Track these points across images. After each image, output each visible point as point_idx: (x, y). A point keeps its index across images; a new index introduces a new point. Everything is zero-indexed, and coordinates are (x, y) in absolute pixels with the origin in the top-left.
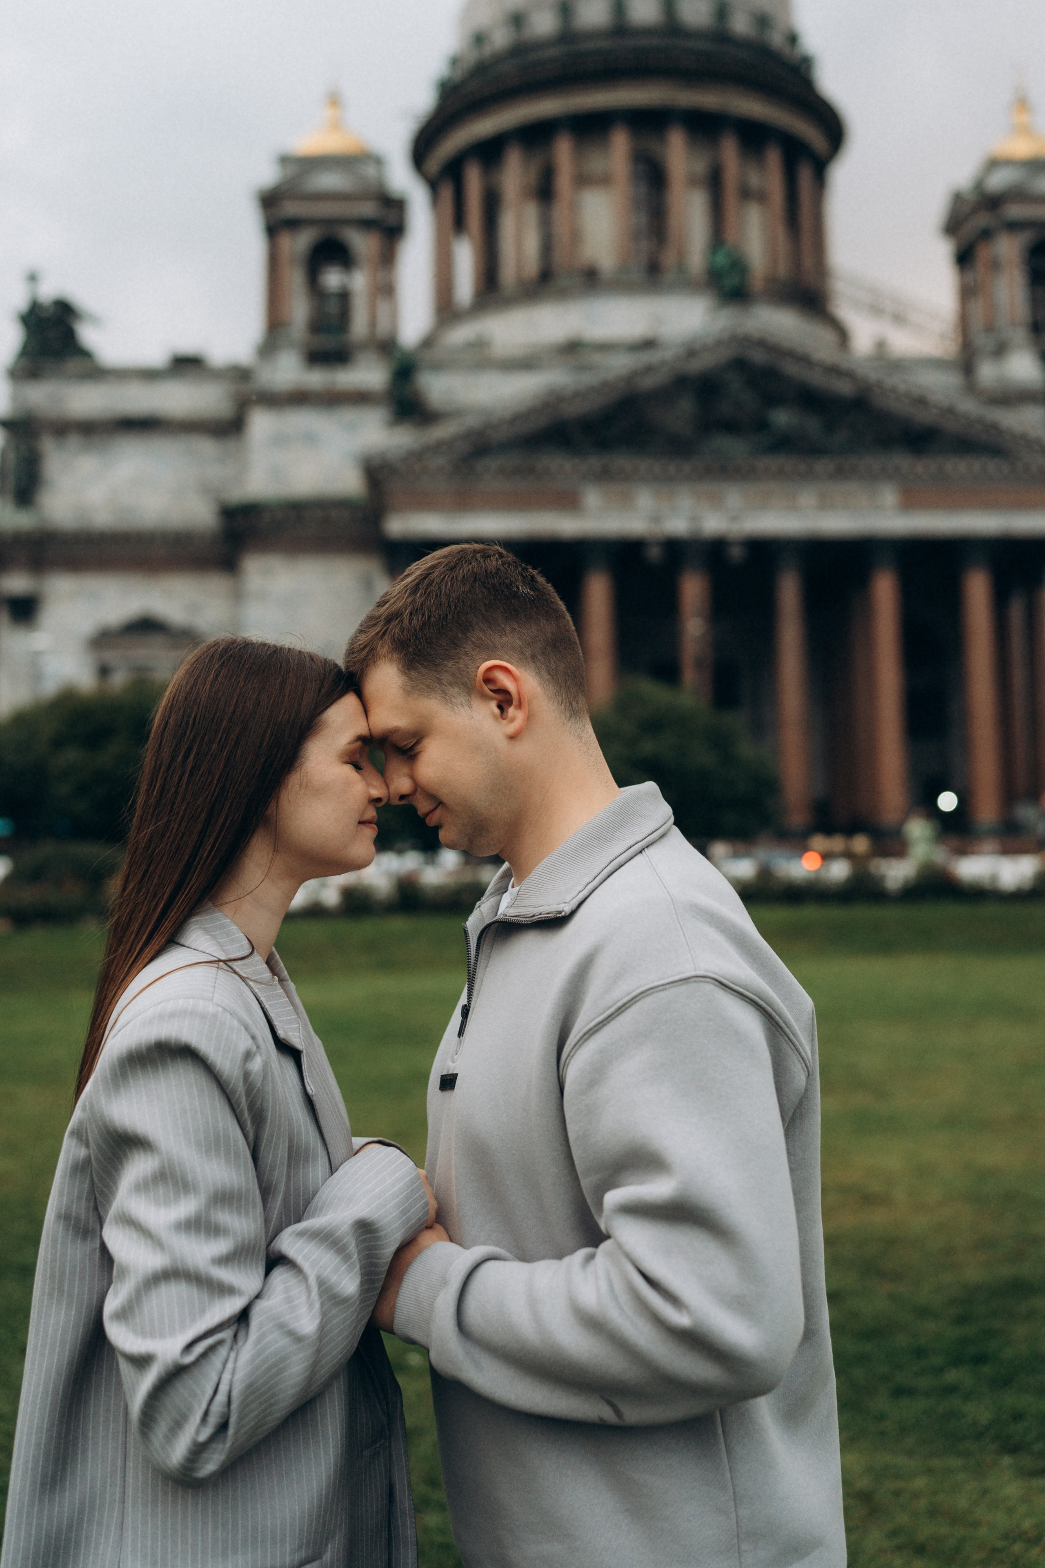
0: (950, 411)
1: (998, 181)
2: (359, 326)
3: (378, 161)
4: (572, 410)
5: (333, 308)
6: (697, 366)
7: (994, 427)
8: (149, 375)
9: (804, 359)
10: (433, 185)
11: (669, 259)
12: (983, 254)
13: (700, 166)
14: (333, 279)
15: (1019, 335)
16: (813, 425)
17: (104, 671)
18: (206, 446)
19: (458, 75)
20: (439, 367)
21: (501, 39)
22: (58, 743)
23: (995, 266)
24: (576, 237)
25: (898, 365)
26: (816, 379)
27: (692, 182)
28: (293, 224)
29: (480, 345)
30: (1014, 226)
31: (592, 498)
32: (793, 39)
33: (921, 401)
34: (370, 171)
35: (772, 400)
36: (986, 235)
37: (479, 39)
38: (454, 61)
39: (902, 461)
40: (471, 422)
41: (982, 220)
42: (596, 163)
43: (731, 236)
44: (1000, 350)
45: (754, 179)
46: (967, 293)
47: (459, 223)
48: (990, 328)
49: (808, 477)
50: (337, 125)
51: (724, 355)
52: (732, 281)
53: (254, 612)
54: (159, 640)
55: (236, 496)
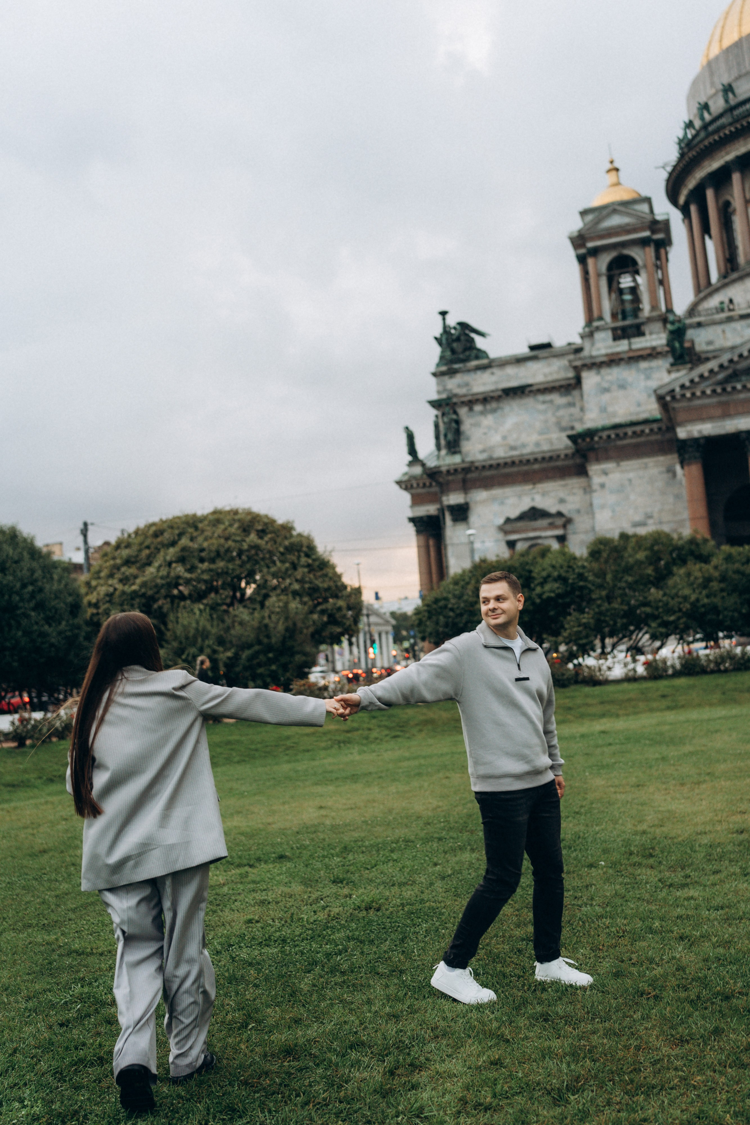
2: (645, 308)
3: (648, 200)
5: (628, 296)
8: (519, 361)
14: (626, 281)
17: (511, 544)
18: (558, 399)
20: (698, 326)
21: (718, 105)
28: (595, 252)
34: (645, 207)
37: (703, 108)
38: (688, 126)
47: (706, 229)
50: (617, 183)
53: (598, 498)
54: (544, 522)
55: (579, 428)
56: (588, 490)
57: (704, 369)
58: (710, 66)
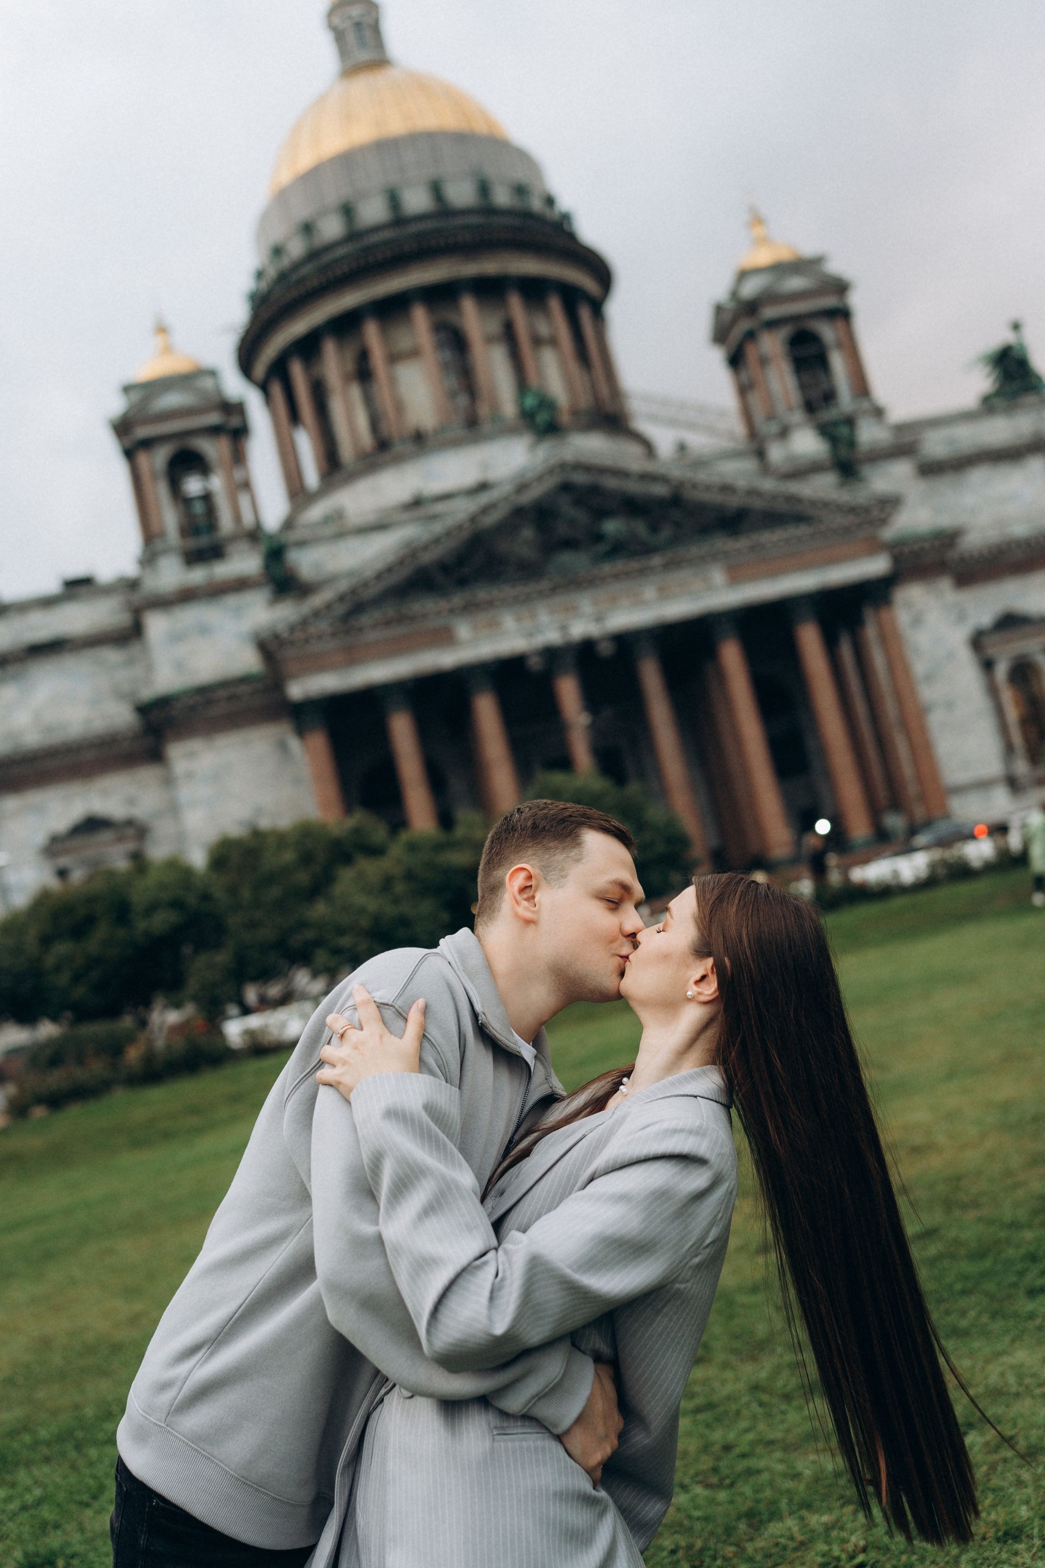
0: (753, 492)
1: (750, 289)
2: (226, 522)
3: (212, 373)
4: (427, 558)
5: (199, 508)
6: (528, 497)
7: (792, 499)
8: (47, 603)
9: (621, 473)
10: (264, 387)
11: (483, 410)
12: (751, 352)
13: (494, 326)
14: (193, 486)
15: (798, 416)
16: (640, 528)
17: (62, 873)
18: (112, 655)
19: (264, 285)
20: (302, 544)
21: (296, 249)
22: (46, 941)
23: (764, 361)
24: (400, 407)
25: (700, 463)
26: (634, 487)
27: (490, 340)
28: (147, 444)
29: (337, 516)
30: (772, 324)
31: (463, 630)
32: (550, 201)
33: (727, 489)
34: (208, 383)
35: (602, 514)
36: (751, 336)
37: (278, 251)
38: (260, 275)
39: (722, 543)
40: (343, 586)
41: (745, 325)
42: (403, 340)
43: (533, 380)
44: (784, 433)
45: (543, 329)
46: (744, 390)
47: (295, 417)
48: (771, 416)
49: (643, 572)
50: (168, 350)
51: (550, 483)
52: (542, 418)
53: (185, 793)
54: (106, 836)
55: (147, 694)
56: (169, 782)
57: (318, 600)
58: (282, 197)
